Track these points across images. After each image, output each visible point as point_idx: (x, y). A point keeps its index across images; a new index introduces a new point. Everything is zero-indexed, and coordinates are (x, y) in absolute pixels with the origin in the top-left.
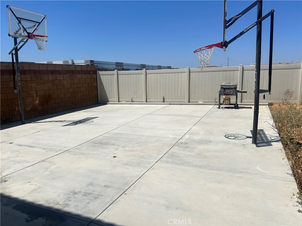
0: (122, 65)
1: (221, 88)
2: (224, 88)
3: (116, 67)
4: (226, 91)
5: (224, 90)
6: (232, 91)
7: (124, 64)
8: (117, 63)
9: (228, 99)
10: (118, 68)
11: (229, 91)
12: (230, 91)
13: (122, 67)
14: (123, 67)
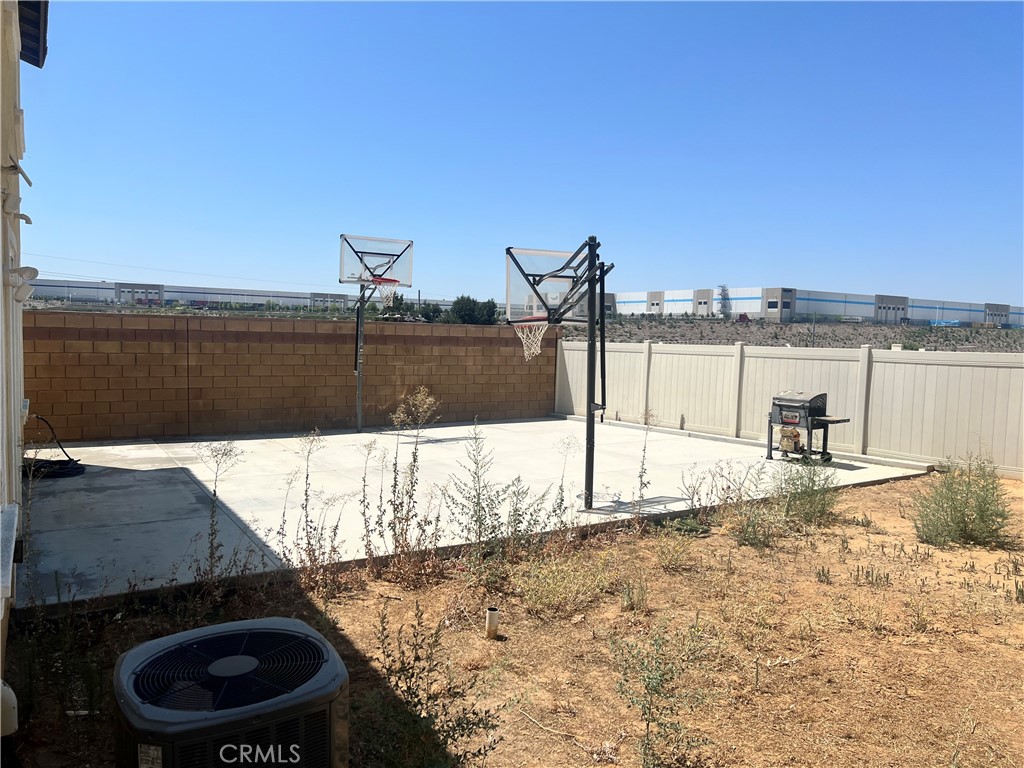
0: (901, 307)
1: (774, 404)
2: (779, 405)
3: (876, 313)
4: (784, 413)
5: (781, 410)
6: (797, 414)
7: (910, 304)
8: (881, 299)
9: (789, 434)
10: (884, 315)
11: (790, 414)
12: (793, 414)
13: (900, 314)
14: (906, 314)
